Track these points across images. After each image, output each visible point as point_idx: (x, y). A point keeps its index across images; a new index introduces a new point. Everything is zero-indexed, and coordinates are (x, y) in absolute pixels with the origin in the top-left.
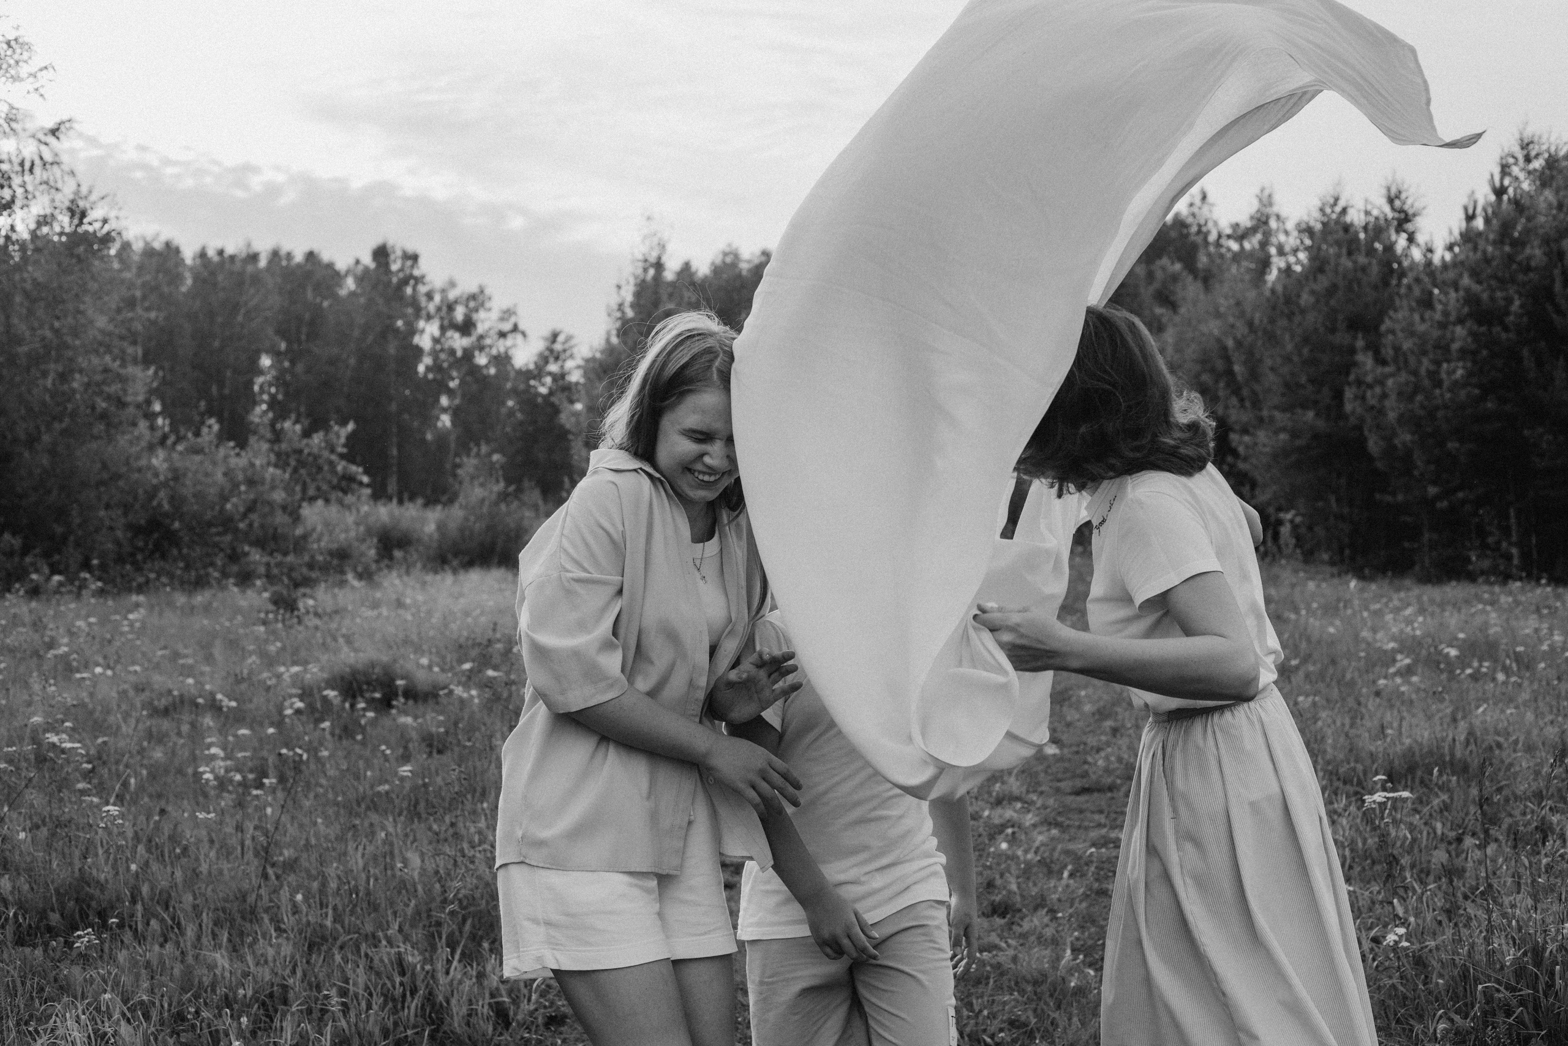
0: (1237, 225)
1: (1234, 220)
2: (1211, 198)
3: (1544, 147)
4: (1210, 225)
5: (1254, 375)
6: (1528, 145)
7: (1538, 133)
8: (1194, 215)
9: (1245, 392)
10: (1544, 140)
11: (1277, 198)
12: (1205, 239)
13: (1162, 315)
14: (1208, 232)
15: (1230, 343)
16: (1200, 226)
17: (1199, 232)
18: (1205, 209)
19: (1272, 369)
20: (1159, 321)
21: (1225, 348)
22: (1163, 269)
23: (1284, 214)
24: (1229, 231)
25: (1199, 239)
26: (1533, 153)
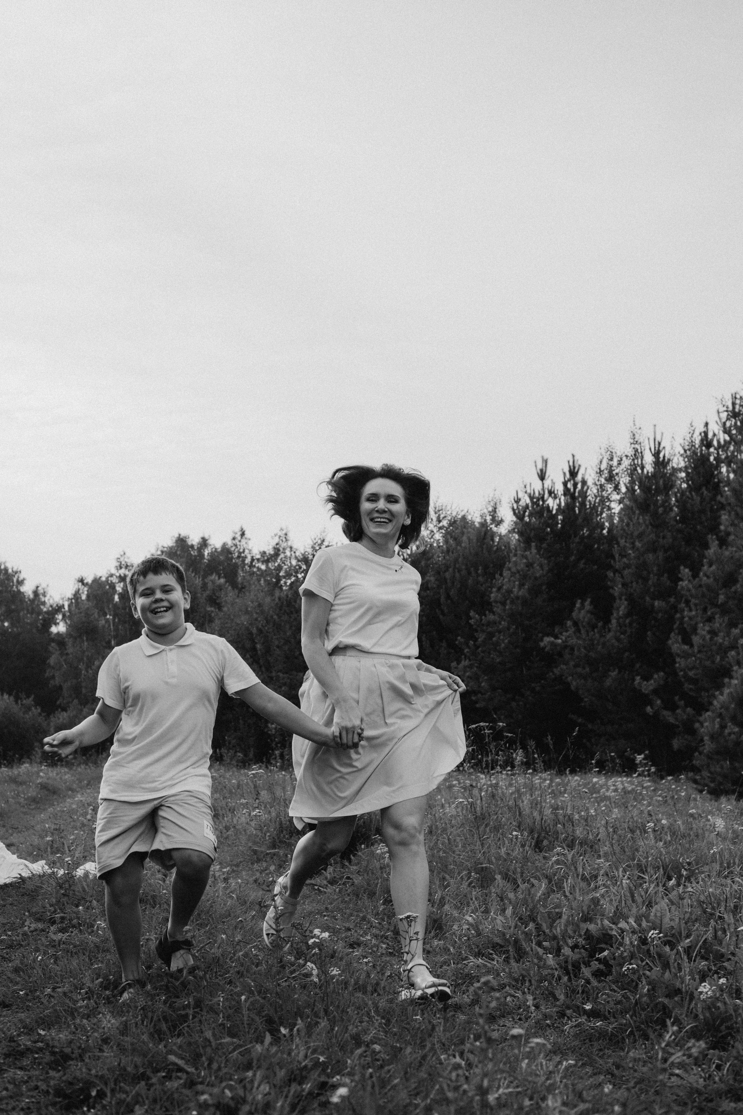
0: (264, 553)
1: (262, 550)
2: (248, 534)
3: (449, 513)
4: (247, 551)
5: (268, 651)
6: (439, 511)
7: (444, 505)
8: (236, 545)
9: (261, 662)
10: (448, 508)
11: (290, 536)
12: (243, 561)
13: (212, 612)
14: (246, 557)
15: (254, 631)
16: (240, 553)
17: (239, 557)
18: (243, 541)
19: (278, 647)
20: (210, 615)
21: (251, 633)
22: (213, 582)
23: (295, 546)
24: (258, 556)
25: (239, 562)
26: (442, 516)
